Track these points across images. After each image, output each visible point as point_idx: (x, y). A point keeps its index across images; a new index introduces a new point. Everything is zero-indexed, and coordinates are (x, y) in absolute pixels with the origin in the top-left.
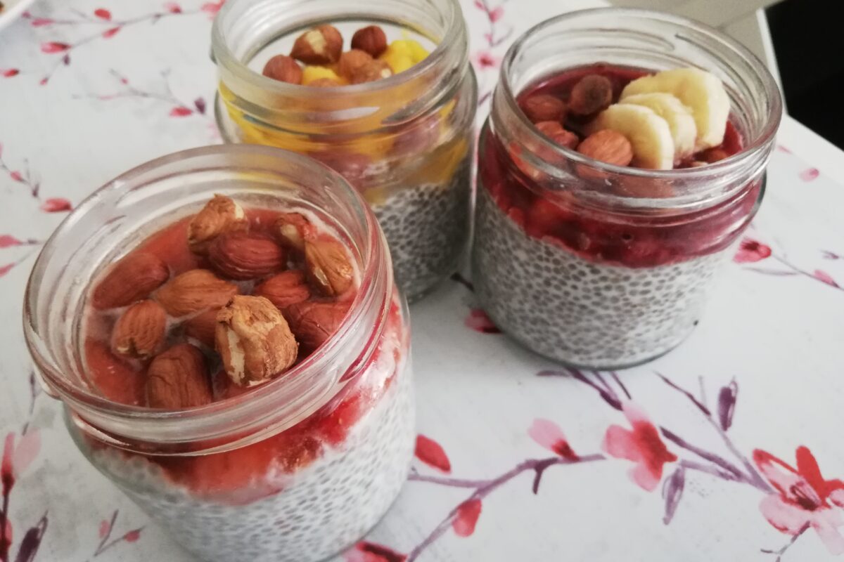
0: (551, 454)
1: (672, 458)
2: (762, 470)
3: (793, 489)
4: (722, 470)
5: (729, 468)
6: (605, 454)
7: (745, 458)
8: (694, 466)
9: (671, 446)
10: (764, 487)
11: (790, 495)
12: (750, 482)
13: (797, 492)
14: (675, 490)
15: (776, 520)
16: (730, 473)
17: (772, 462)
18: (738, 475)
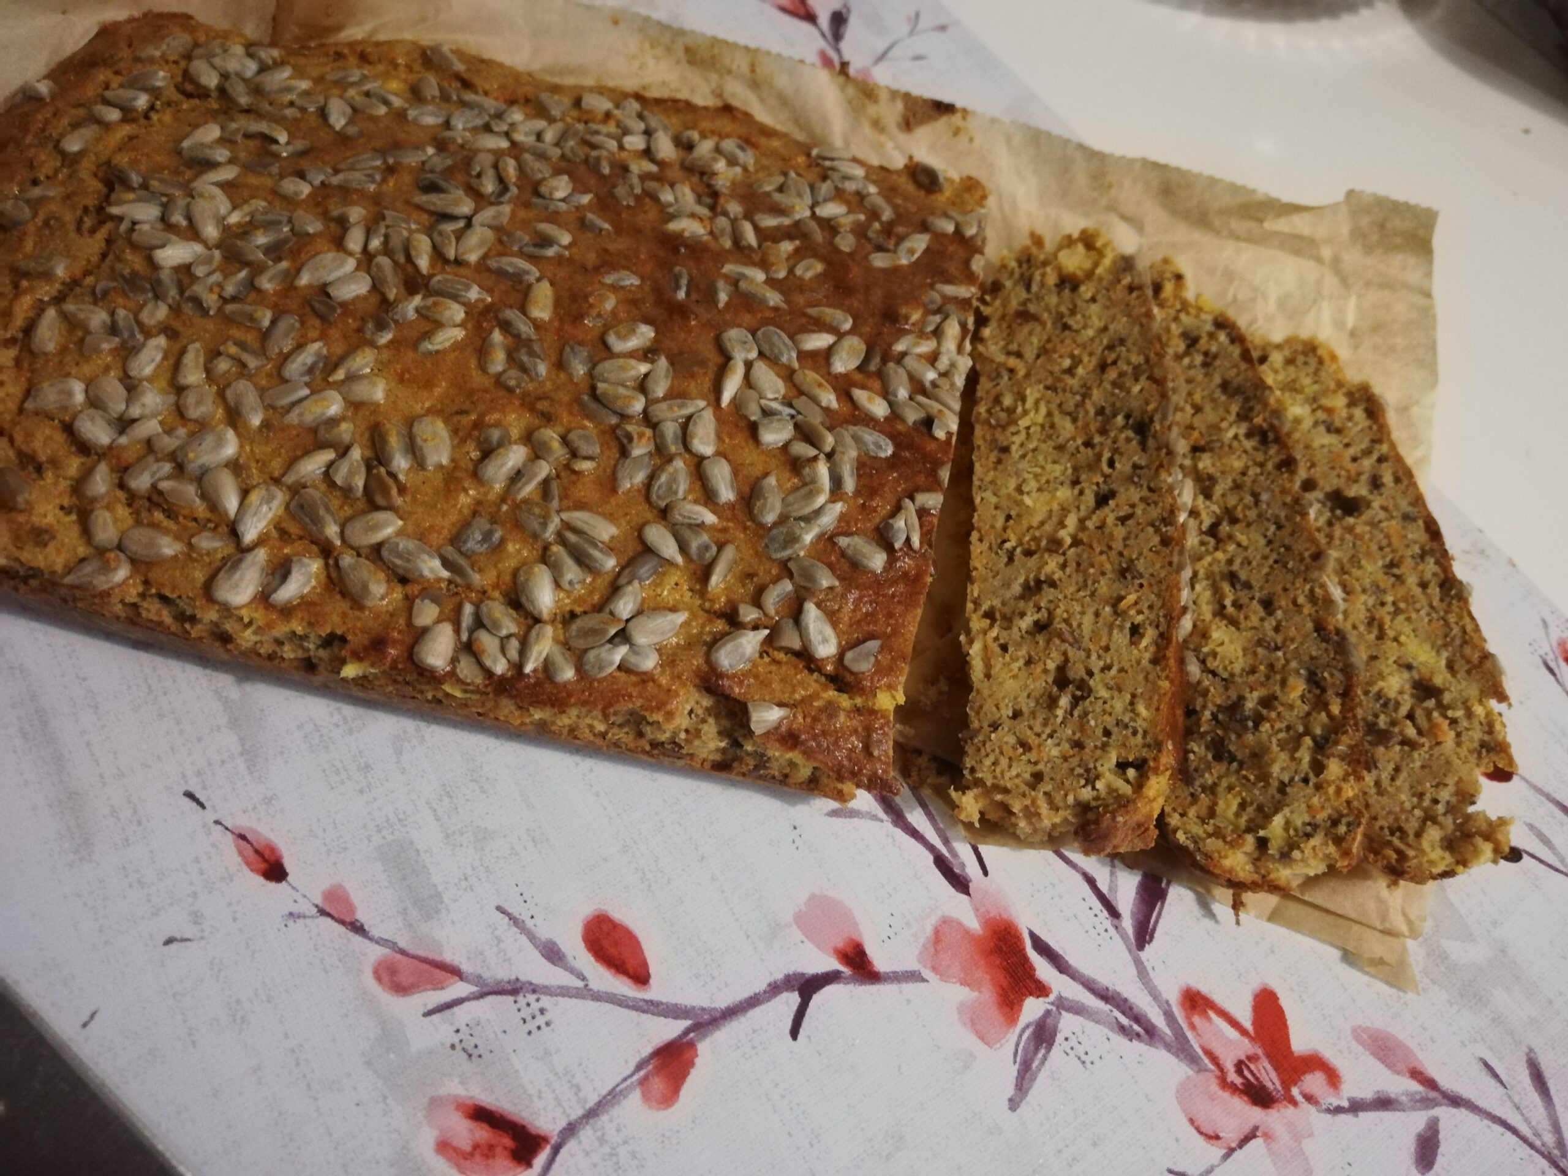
0: (833, 964)
1: (1041, 990)
2: (1193, 1027)
3: (1239, 1066)
4: (1124, 1021)
5: (1137, 1019)
6: (927, 974)
7: (1167, 1002)
8: (1078, 1010)
9: (1043, 969)
10: (1191, 1058)
11: (1233, 1077)
12: (1168, 1047)
13: (1246, 1073)
14: (1037, 1050)
15: (1200, 1120)
16: (1136, 1027)
17: (1211, 1014)
18: (1150, 1033)
